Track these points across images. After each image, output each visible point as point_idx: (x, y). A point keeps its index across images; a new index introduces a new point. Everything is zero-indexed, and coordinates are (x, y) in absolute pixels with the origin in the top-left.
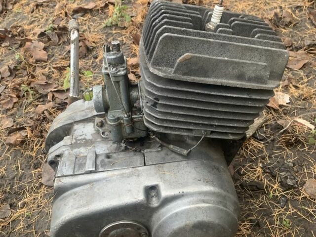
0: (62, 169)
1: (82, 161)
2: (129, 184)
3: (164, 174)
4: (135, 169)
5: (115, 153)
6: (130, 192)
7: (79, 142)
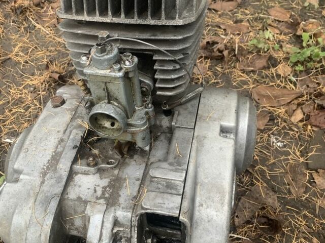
0: (167, 208)
1: (163, 185)
2: (212, 147)
3: (210, 117)
4: (195, 138)
5: (148, 159)
6: (223, 149)
7: (107, 195)
